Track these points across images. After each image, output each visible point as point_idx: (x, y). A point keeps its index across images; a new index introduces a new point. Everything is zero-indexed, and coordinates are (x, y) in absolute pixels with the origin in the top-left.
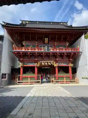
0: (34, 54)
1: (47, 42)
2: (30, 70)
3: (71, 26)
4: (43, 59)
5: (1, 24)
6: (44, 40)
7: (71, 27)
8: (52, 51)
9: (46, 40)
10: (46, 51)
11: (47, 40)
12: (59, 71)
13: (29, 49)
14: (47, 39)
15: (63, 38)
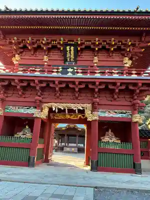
0: (32, 84)
1: (72, 56)
8: (80, 75)
9: (70, 50)
11: (72, 52)
14: (72, 48)
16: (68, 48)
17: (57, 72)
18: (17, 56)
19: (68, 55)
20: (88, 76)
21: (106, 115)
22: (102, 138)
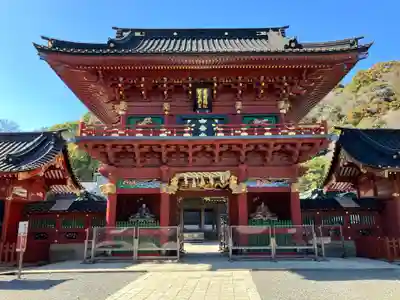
0: (156, 149)
1: (206, 102)
2: (144, 205)
3: (295, 41)
5: (35, 45)
7: (293, 45)
10: (203, 135)
13: (137, 132)
14: (205, 91)
15: (263, 88)
16: (199, 91)
17: (190, 132)
18: (122, 102)
22: (252, 215)
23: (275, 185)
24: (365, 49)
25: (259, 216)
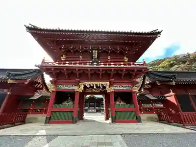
0: (74, 72)
1: (96, 56)
2: (70, 98)
4: (88, 80)
5: (25, 25)
6: (92, 53)
8: (102, 66)
11: (96, 54)
12: (116, 100)
13: (66, 64)
14: (96, 51)
15: (119, 51)
16: (94, 51)
17: (89, 64)
18: (64, 55)
19: (94, 55)
20: (107, 66)
21: (118, 88)
23: (125, 88)
24: (159, 33)
25: (118, 103)
